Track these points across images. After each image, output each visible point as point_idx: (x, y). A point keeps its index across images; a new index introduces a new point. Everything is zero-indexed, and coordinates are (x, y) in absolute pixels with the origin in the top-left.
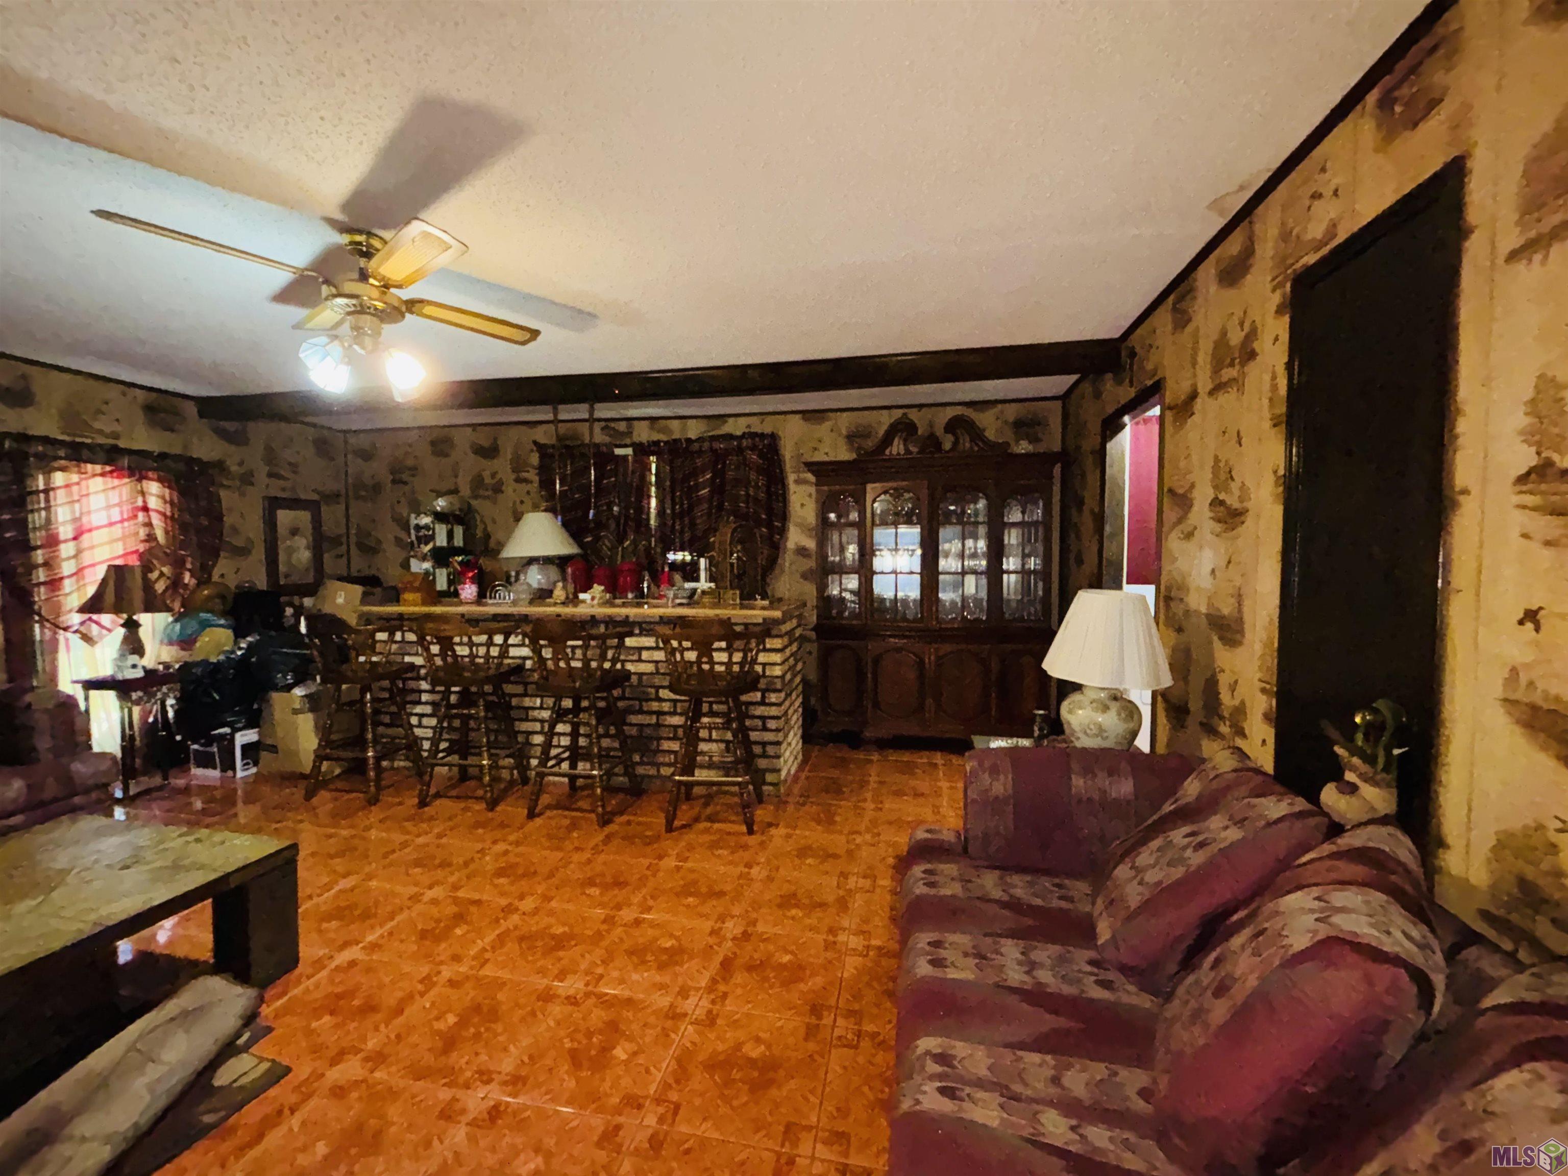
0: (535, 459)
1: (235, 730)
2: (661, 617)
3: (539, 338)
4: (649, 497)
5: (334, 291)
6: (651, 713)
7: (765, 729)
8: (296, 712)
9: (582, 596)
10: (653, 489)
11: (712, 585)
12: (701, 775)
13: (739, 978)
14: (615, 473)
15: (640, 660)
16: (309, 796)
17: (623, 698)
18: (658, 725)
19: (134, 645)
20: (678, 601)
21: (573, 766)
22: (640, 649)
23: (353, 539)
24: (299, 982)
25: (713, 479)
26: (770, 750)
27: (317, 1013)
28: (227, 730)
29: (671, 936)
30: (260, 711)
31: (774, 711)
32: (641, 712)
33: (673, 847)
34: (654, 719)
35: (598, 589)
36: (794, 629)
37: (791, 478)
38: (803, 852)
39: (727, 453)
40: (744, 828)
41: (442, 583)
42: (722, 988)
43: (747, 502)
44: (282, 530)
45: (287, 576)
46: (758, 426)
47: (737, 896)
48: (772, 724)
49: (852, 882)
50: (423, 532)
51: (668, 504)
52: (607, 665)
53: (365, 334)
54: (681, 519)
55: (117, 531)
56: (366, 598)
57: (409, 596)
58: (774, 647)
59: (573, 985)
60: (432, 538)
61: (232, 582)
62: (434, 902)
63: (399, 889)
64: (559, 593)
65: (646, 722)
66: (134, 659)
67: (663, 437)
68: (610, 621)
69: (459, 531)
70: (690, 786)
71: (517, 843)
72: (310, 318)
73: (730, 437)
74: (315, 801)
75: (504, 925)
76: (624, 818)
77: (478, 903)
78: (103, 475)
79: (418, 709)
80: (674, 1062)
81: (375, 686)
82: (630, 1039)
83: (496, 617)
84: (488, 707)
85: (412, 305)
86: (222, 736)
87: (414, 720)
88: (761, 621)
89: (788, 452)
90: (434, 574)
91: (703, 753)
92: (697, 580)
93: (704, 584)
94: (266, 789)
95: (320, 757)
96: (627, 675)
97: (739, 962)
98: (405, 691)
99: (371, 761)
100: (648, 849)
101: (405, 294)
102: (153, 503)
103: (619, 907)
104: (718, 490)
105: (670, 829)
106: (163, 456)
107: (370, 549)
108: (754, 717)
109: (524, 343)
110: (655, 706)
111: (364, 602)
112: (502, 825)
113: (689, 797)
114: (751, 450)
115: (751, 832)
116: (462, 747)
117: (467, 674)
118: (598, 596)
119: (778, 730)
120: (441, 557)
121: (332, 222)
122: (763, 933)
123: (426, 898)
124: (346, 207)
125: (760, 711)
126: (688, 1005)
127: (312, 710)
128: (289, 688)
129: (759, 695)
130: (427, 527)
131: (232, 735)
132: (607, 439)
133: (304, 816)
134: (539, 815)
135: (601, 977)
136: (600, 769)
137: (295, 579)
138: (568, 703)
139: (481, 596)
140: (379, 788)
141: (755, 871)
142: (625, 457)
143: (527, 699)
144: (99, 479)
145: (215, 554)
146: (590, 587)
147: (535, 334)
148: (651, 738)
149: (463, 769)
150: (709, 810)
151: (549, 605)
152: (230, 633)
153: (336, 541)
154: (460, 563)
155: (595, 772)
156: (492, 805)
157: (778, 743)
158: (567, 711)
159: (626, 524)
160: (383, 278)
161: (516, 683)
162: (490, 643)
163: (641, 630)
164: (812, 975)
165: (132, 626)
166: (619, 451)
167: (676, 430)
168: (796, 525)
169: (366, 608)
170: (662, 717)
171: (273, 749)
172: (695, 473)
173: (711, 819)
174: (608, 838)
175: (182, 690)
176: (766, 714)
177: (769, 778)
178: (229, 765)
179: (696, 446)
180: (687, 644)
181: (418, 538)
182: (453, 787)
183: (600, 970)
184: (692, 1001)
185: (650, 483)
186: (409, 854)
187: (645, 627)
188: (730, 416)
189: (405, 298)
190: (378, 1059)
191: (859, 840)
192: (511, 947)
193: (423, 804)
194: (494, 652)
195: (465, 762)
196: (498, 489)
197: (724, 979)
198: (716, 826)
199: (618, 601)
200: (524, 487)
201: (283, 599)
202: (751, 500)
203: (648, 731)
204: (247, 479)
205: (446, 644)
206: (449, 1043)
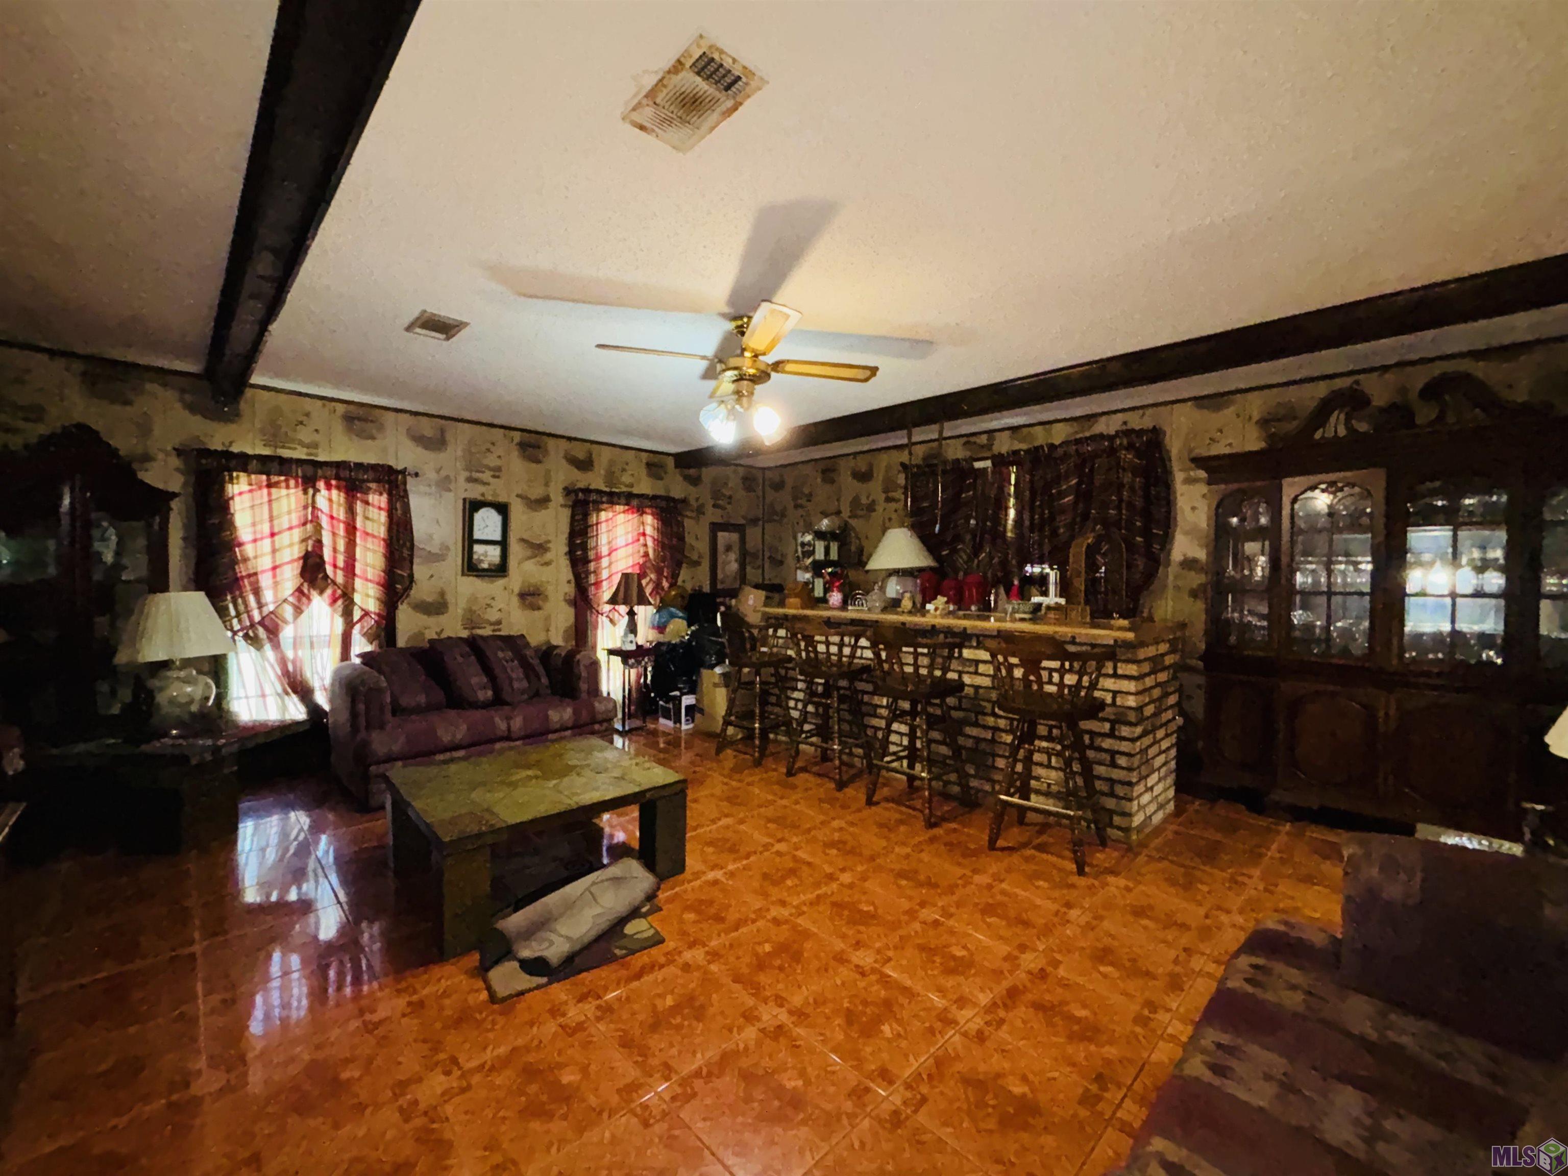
0: (901, 480)
1: (683, 694)
2: (999, 631)
3: (878, 373)
4: (1007, 508)
5: (724, 367)
6: (985, 727)
7: (1114, 765)
8: (716, 685)
9: (929, 607)
10: (1012, 501)
11: (1062, 601)
12: (1036, 801)
13: (1022, 1012)
14: (973, 486)
15: (976, 673)
16: (719, 751)
17: (959, 708)
18: (993, 741)
19: (632, 628)
20: (1018, 616)
21: (911, 766)
22: (977, 662)
23: (767, 554)
24: (683, 883)
25: (1079, 484)
26: (1120, 790)
27: (688, 908)
28: (677, 693)
29: (965, 947)
30: (696, 681)
31: (1125, 746)
32: (976, 724)
33: (994, 865)
34: (989, 735)
35: (941, 600)
36: (1163, 655)
37: (1179, 477)
38: (1139, 912)
39: (1095, 455)
40: (1073, 867)
41: (819, 592)
42: (1002, 1013)
43: (1119, 508)
44: (721, 547)
45: (722, 583)
46: (1136, 422)
47: (1047, 931)
48: (1122, 761)
49: (1197, 963)
50: (806, 548)
51: (1026, 516)
52: (938, 673)
53: (743, 395)
54: (1041, 530)
55: (630, 549)
56: (768, 602)
57: (792, 601)
58: (1127, 673)
59: (864, 958)
60: (813, 553)
61: (689, 587)
62: (779, 854)
63: (756, 835)
64: (907, 604)
65: (982, 736)
66: (631, 636)
67: (1024, 446)
68: (949, 632)
69: (834, 547)
70: (1022, 810)
71: (852, 824)
72: (717, 388)
73: (1102, 436)
74: (721, 756)
75: (824, 890)
76: (953, 825)
77: (809, 864)
78: (624, 512)
79: (796, 695)
80: (931, 1061)
81: (763, 671)
82: (899, 1022)
83: (853, 622)
84: (842, 699)
85: (777, 366)
86: (675, 697)
87: (792, 704)
88: (1112, 642)
89: (1175, 446)
90: (813, 583)
91: (1037, 779)
92: (1045, 593)
93: (1053, 599)
94: (697, 742)
95: (727, 723)
96: (960, 686)
97: (1029, 997)
98: (786, 678)
99: (757, 731)
100: (965, 862)
101: (770, 359)
102: (649, 530)
103: (923, 904)
104: (1084, 495)
105: (992, 845)
106: (655, 497)
107: (778, 562)
108: (1100, 749)
109: (866, 380)
110: (991, 721)
111: (766, 605)
112: (844, 807)
113: (1021, 822)
114: (1127, 449)
115: (1081, 872)
116: (823, 732)
117: (824, 668)
118: (941, 607)
119: (1130, 769)
120: (817, 568)
121: (724, 315)
122: (1062, 978)
123: (774, 849)
124: (731, 302)
125: (1107, 743)
126: (964, 1015)
127: (727, 686)
128: (712, 667)
129: (1107, 726)
130: (809, 544)
131: (680, 697)
132: (968, 454)
133: (714, 765)
134: (877, 803)
135: (889, 959)
136: (929, 772)
137: (727, 585)
138: (906, 705)
139: (844, 605)
140: (763, 755)
141: (1074, 914)
142: (985, 469)
143: (876, 698)
144: (622, 515)
145: (679, 565)
146: (935, 598)
147: (874, 370)
148: (985, 753)
149: (825, 751)
150: (1043, 838)
151: (897, 613)
152: (685, 623)
153: (755, 556)
154: (830, 574)
155: (923, 775)
156: (841, 785)
157: (1130, 784)
158: (904, 713)
159: (982, 538)
160: (753, 351)
161: (867, 682)
162: (841, 645)
163: (979, 643)
164: (1111, 1042)
165: (632, 614)
166: (978, 465)
167: (1040, 437)
168: (1186, 533)
169: (768, 610)
170: (998, 733)
171: (701, 711)
172: (1058, 480)
173: (1041, 848)
174: (932, 840)
175: (655, 661)
176: (1116, 748)
177: (1117, 820)
178: (678, 720)
179: (1060, 451)
180: (1014, 660)
181: (803, 553)
182: (816, 764)
183: (890, 953)
184: (967, 1013)
185: (1009, 495)
186: (769, 812)
187: (980, 640)
188: (1104, 414)
189: (770, 362)
190: (714, 956)
191: (1224, 918)
192: (825, 909)
193: (790, 773)
194: (847, 651)
195: (824, 745)
196: (871, 508)
197: (1005, 1005)
198: (1044, 856)
199: (961, 613)
200: (893, 505)
201: (718, 600)
202: (1124, 505)
203: (983, 746)
204: (700, 511)
205: (810, 642)
206: (761, 965)
